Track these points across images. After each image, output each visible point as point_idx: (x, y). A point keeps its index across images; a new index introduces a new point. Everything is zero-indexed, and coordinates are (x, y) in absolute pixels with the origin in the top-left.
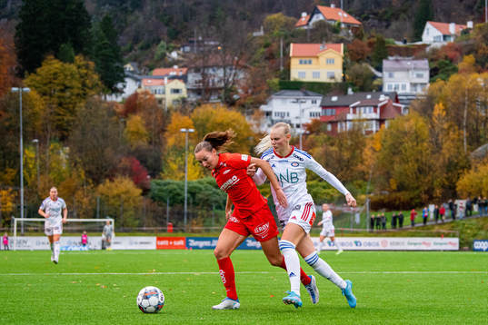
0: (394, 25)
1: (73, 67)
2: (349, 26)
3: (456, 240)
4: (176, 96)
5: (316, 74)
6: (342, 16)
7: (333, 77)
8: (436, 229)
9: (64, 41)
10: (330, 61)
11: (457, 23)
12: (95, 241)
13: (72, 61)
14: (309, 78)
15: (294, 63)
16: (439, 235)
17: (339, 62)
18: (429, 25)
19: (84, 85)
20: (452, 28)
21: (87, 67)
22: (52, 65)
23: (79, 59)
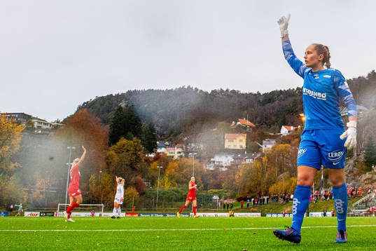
0: (273, 127)
1: (132, 142)
2: (251, 127)
3: (260, 214)
4: (179, 155)
5: (235, 146)
6: (248, 123)
7: (242, 147)
8: (252, 209)
9: (130, 131)
10: (241, 141)
11: (294, 126)
12: (97, 214)
13: (131, 140)
14: (232, 147)
15: (227, 141)
16: (253, 212)
17: (244, 140)
18: (283, 127)
19: (136, 150)
20: (292, 128)
21: (138, 142)
22: (123, 141)
23: (135, 139)
